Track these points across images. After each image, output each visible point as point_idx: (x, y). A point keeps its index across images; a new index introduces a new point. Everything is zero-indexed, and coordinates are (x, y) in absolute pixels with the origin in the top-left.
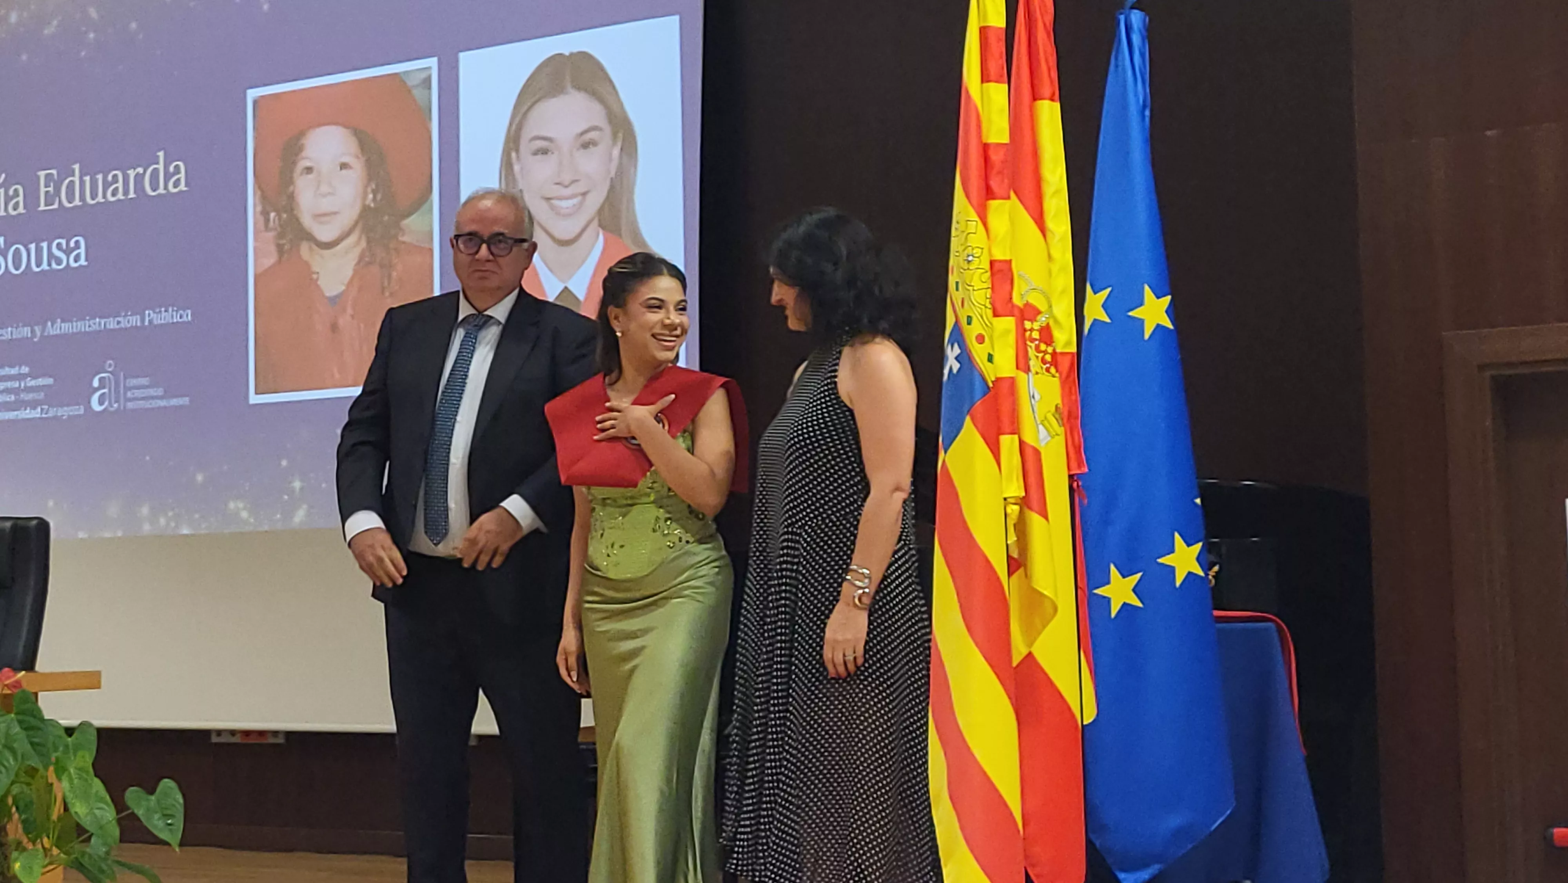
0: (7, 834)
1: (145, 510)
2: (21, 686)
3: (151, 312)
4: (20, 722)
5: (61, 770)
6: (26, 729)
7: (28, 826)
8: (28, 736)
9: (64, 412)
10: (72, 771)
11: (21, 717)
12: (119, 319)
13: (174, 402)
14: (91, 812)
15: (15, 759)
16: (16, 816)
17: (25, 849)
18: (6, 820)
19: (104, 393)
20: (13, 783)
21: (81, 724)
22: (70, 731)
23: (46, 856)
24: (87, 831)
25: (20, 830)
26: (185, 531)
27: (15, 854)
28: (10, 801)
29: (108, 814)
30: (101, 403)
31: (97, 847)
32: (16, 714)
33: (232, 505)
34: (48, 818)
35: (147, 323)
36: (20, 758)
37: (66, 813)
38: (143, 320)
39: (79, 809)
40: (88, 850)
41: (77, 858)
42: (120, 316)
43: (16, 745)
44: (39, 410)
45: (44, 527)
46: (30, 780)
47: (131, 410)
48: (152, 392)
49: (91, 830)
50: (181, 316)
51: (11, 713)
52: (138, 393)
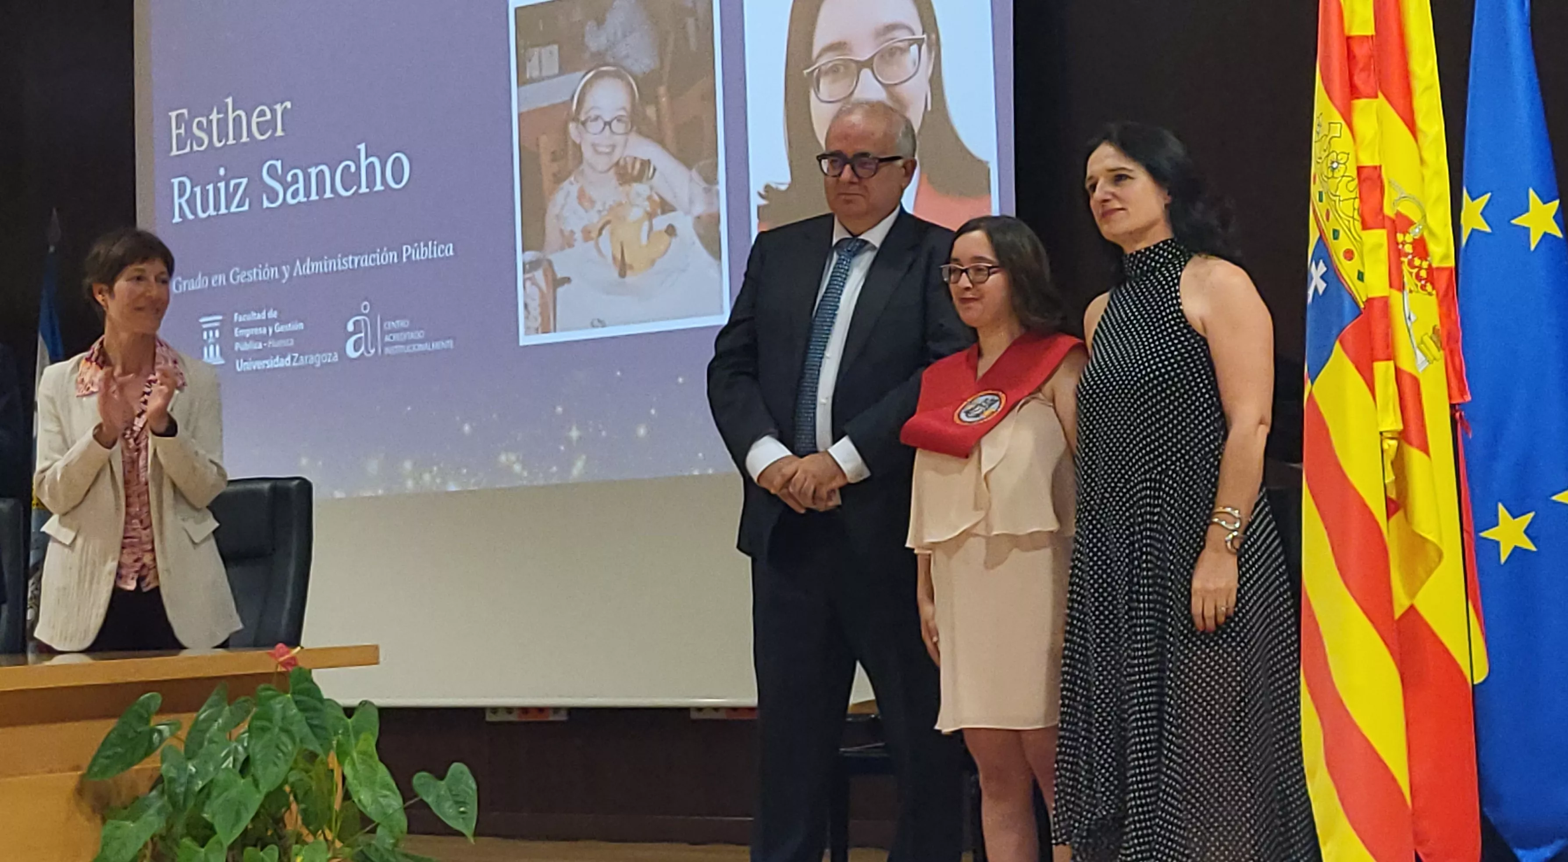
0: (285, 826)
1: (408, 466)
2: (296, 663)
3: (409, 248)
4: (296, 702)
5: (342, 754)
6: (304, 710)
7: (307, 818)
8: (307, 719)
9: (316, 360)
10: (355, 755)
11: (299, 698)
12: (374, 256)
13: (437, 345)
14: (376, 800)
15: (294, 742)
16: (294, 807)
17: (304, 843)
18: (283, 810)
19: (360, 338)
20: (291, 769)
21: (361, 703)
22: (349, 711)
23: (329, 849)
24: (372, 821)
25: (300, 822)
26: (452, 488)
27: (296, 848)
28: (287, 788)
29: (395, 802)
30: (356, 349)
31: (383, 838)
32: (293, 693)
33: (503, 458)
34: (330, 808)
35: (404, 259)
36: (298, 740)
37: (348, 803)
38: (400, 256)
39: (364, 797)
40: (373, 842)
41: (362, 851)
42: (375, 252)
43: (294, 728)
44: (289, 358)
45: (305, 487)
46: (309, 766)
47: (388, 355)
48: (412, 335)
49: (376, 819)
50: (442, 251)
51: (287, 693)
52: (396, 337)
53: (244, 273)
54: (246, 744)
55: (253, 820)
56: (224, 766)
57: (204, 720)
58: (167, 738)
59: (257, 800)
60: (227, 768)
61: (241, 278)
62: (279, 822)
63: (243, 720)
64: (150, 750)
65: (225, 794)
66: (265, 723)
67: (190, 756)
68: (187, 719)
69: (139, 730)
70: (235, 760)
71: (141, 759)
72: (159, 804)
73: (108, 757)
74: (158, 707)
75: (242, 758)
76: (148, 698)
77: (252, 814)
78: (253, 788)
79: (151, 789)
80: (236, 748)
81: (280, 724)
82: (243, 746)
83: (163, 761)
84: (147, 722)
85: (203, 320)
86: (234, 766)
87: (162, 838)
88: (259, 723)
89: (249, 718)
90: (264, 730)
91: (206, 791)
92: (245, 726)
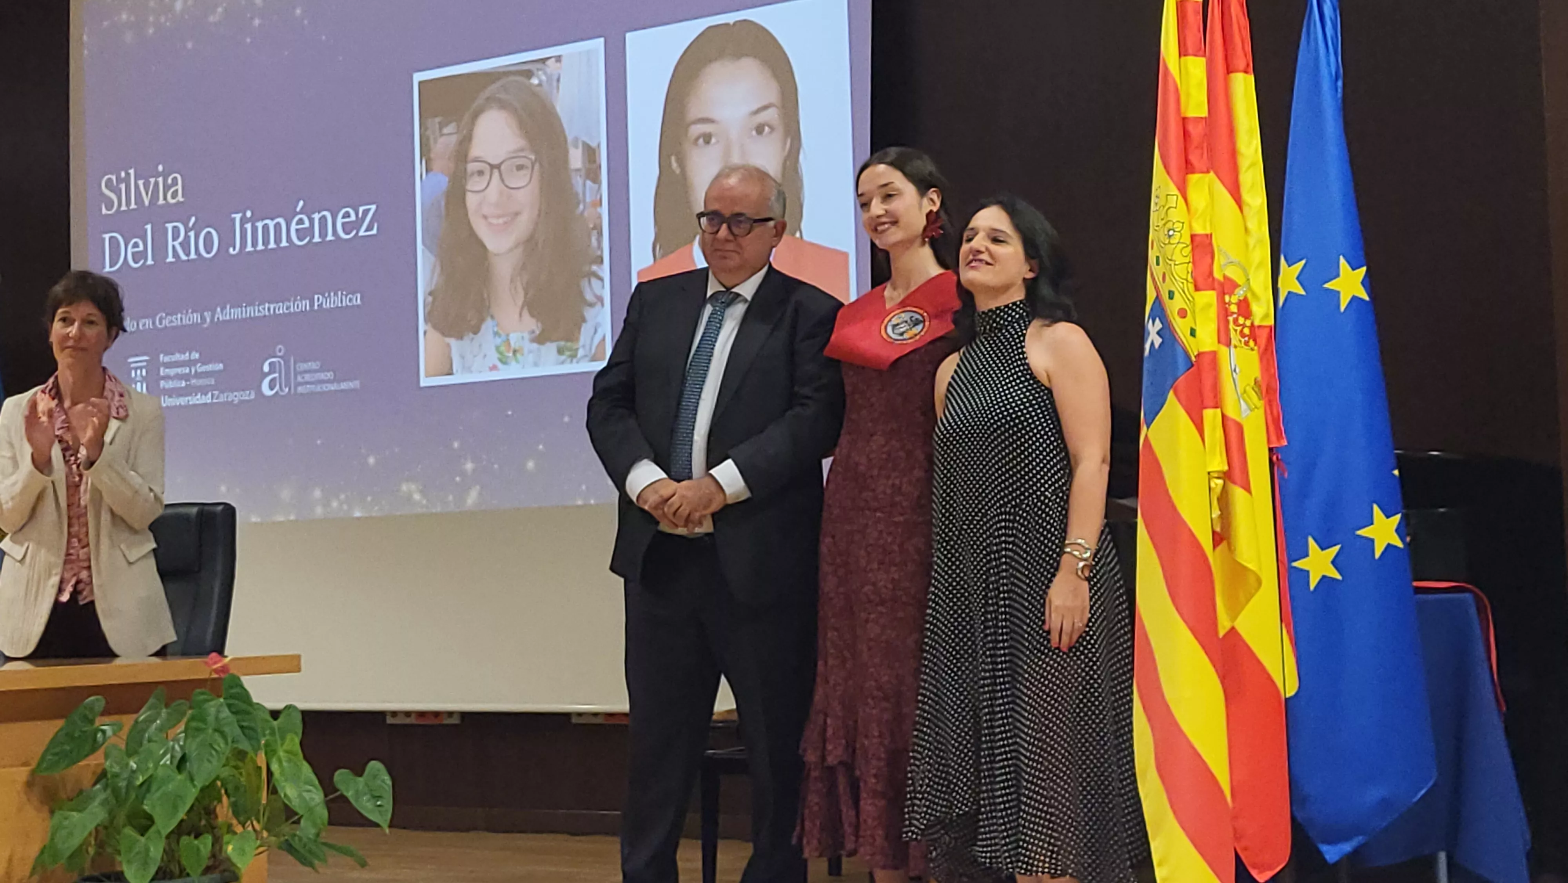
0: (216, 817)
1: (317, 494)
2: (225, 669)
3: (321, 297)
4: (229, 706)
5: (270, 752)
6: (233, 713)
7: (237, 811)
8: (238, 720)
9: (235, 397)
10: (281, 754)
11: (231, 701)
12: (289, 304)
13: (345, 386)
14: (300, 796)
15: (227, 743)
16: (225, 799)
17: (235, 833)
18: (215, 803)
19: (275, 378)
20: (224, 767)
21: (286, 707)
22: (275, 714)
23: (257, 839)
24: (296, 814)
25: (230, 814)
26: (358, 514)
27: (226, 838)
28: (219, 783)
29: (317, 796)
30: (271, 388)
31: (307, 829)
32: (225, 698)
33: (404, 487)
34: (257, 802)
35: (316, 307)
36: (230, 740)
37: (273, 797)
38: (312, 305)
39: (290, 792)
40: (298, 833)
41: (287, 840)
42: (289, 301)
43: (226, 729)
44: (210, 395)
45: (229, 512)
46: (240, 764)
47: (302, 394)
48: (322, 376)
49: (301, 812)
50: (350, 300)
51: (220, 697)
52: (308, 377)
53: (169, 317)
54: (181, 743)
55: (189, 812)
56: (162, 763)
57: (145, 721)
58: (109, 738)
59: (192, 794)
60: (165, 764)
61: (166, 322)
62: (211, 813)
63: (179, 721)
64: (95, 747)
65: (164, 788)
66: (200, 725)
67: (131, 753)
68: (128, 720)
69: (85, 729)
70: (172, 757)
71: (87, 756)
72: (102, 796)
73: (56, 754)
74: (101, 709)
75: (179, 756)
76: (93, 701)
77: (187, 807)
78: (189, 784)
79: (95, 784)
80: (173, 748)
81: (213, 725)
82: (179, 745)
83: (106, 758)
84: (92, 722)
85: (131, 360)
86: (171, 762)
87: (106, 828)
88: (194, 724)
89: (185, 720)
90: (198, 730)
91: (146, 785)
92: (181, 727)
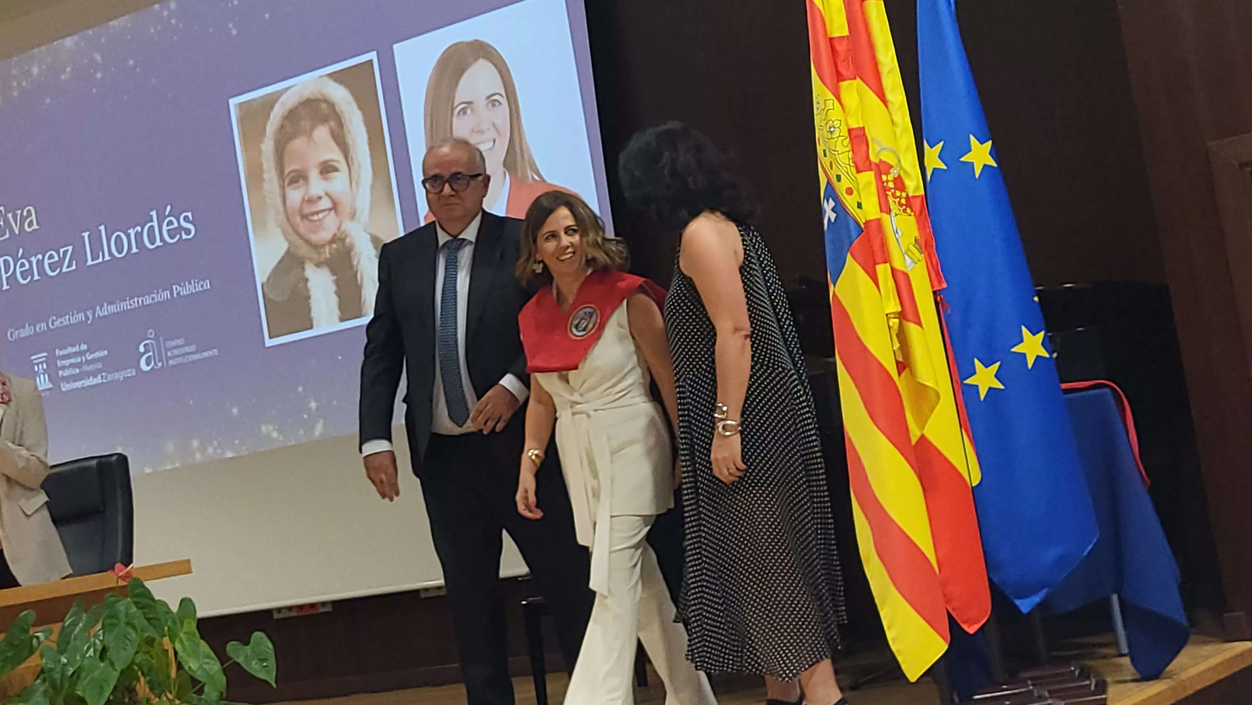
0: (137, 694)
1: (195, 443)
2: (131, 576)
3: (178, 287)
4: (136, 603)
5: (173, 636)
6: (139, 608)
7: (153, 687)
8: (144, 614)
9: (120, 376)
10: (182, 636)
11: (136, 600)
12: (153, 296)
13: (206, 354)
14: (201, 667)
15: (137, 632)
16: (142, 679)
18: (135, 682)
19: (150, 356)
20: (136, 653)
21: (182, 600)
24: (200, 682)
25: (147, 690)
26: (229, 455)
28: (135, 667)
29: (215, 666)
30: (148, 364)
31: (209, 693)
32: (131, 598)
33: (264, 429)
34: (169, 677)
35: (175, 296)
36: (139, 630)
37: (181, 672)
38: (172, 294)
39: (192, 665)
40: (203, 697)
43: (135, 622)
44: (99, 377)
45: (123, 459)
46: (149, 649)
47: (172, 366)
48: (187, 350)
49: (203, 680)
50: (202, 286)
51: (126, 596)
52: (176, 352)
53: (59, 319)
54: (101, 638)
55: (113, 691)
56: (87, 655)
57: (69, 625)
58: (42, 642)
59: (114, 676)
60: (90, 656)
61: (57, 324)
62: (132, 691)
63: (97, 622)
64: (32, 651)
65: (91, 675)
66: (114, 621)
67: (62, 652)
68: (56, 628)
69: (22, 637)
70: (95, 651)
71: (27, 659)
72: (43, 688)
74: (34, 621)
75: (99, 646)
76: (26, 615)
77: (112, 687)
78: (110, 668)
79: (36, 680)
80: (95, 642)
81: (125, 620)
82: (100, 640)
83: (42, 656)
84: (27, 632)
85: (33, 358)
86: (95, 654)
88: (108, 621)
89: (102, 619)
90: (113, 625)
91: (76, 675)
92: (99, 626)
